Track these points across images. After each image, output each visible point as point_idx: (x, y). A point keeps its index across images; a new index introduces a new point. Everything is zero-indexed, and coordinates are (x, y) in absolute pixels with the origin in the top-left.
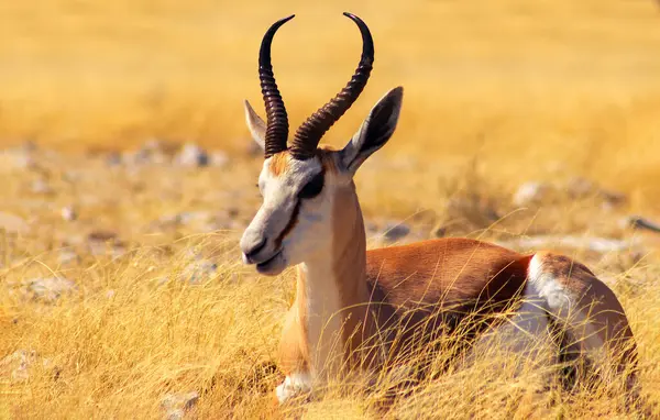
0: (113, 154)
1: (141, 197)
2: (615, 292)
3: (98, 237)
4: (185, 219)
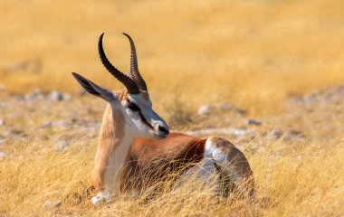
0: (21, 96)
1: (33, 114)
3: (17, 132)
4: (54, 124)
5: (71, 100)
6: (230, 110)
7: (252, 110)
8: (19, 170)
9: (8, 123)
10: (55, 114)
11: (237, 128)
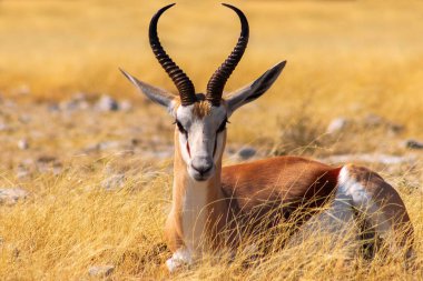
0: (53, 103)
1: (72, 132)
2: (398, 191)
3: (44, 160)
4: (103, 147)
5: (131, 111)
6: (377, 125)
7: (412, 126)
8: (47, 219)
9: (34, 145)
10: (105, 132)
11: (387, 153)
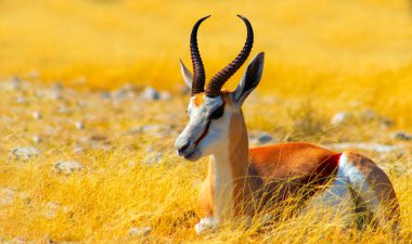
0: (104, 91)
1: (120, 117)
2: (388, 175)
3: (96, 138)
4: (146, 130)
5: (170, 100)
6: (372, 120)
7: (401, 121)
8: (97, 187)
9: (87, 126)
10: (147, 118)
11: (379, 142)
